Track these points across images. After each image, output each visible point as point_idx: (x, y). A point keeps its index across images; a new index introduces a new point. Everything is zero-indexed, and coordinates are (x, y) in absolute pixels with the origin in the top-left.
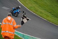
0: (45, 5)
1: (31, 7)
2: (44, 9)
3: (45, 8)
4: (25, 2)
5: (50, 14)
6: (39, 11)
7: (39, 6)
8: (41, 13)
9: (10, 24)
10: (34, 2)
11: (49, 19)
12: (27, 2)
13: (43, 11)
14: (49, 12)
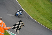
1: (34, 15)
2: (44, 17)
3: (45, 17)
4: (29, 10)
5: (49, 21)
6: (40, 18)
7: (41, 14)
8: (41, 20)
9: (1, 26)
11: (48, 25)
12: (30, 11)
13: (43, 19)
14: (48, 20)
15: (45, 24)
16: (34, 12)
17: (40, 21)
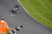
0: (48, 14)
2: (46, 18)
3: (48, 17)
4: (31, 11)
5: (51, 21)
6: (42, 19)
7: (43, 15)
9: (3, 26)
10: (39, 11)
11: (50, 25)
13: (45, 19)
15: (47, 24)
16: (36, 13)
17: (42, 21)
